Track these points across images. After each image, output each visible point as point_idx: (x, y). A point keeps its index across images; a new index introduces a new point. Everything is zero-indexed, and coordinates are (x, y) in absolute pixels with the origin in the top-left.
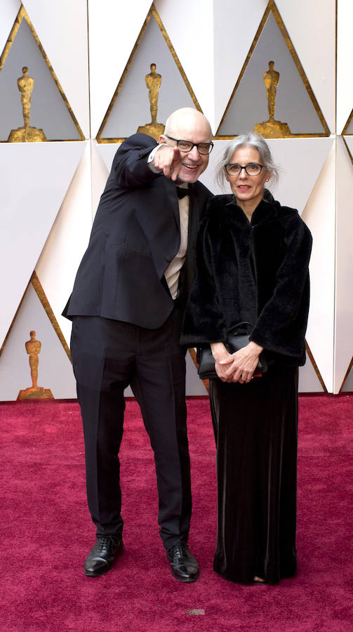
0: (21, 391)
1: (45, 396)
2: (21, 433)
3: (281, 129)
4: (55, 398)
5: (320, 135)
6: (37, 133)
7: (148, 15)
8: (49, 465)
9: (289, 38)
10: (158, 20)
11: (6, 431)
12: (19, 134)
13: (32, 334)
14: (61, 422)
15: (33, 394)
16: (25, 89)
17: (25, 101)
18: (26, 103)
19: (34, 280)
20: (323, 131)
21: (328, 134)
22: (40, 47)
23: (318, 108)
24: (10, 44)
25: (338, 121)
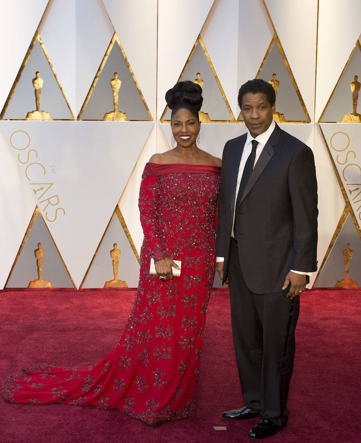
0: (107, 282)
1: (122, 286)
2: (107, 309)
3: (279, 117)
4: (129, 287)
5: (304, 122)
6: (122, 115)
7: (196, 41)
9: (286, 59)
10: (202, 45)
11: (97, 308)
12: (111, 116)
13: (114, 245)
15: (114, 284)
16: (115, 87)
17: (115, 94)
18: (116, 96)
19: (117, 211)
20: (306, 119)
21: (309, 121)
22: (126, 60)
23: (303, 105)
24: (106, 58)
25: (315, 114)
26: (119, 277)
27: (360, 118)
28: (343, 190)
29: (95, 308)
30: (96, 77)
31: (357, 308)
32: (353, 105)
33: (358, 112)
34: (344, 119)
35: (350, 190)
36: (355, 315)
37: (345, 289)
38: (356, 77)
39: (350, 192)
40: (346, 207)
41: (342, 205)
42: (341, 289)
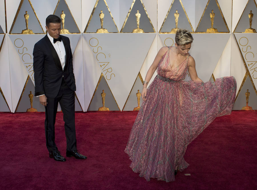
0: (135, 108)
3: (215, 30)
5: (227, 32)
6: (141, 30)
12: (136, 30)
13: (138, 90)
15: (138, 109)
16: (138, 17)
17: (138, 20)
19: (139, 75)
21: (229, 32)
23: (226, 24)
25: (232, 28)
28: (245, 64)
29: (129, 120)
31: (252, 120)
32: (250, 24)
33: (252, 28)
34: (246, 31)
36: (251, 122)
37: (246, 111)
38: (251, 11)
39: (249, 65)
40: (247, 72)
41: (245, 72)
42: (244, 111)
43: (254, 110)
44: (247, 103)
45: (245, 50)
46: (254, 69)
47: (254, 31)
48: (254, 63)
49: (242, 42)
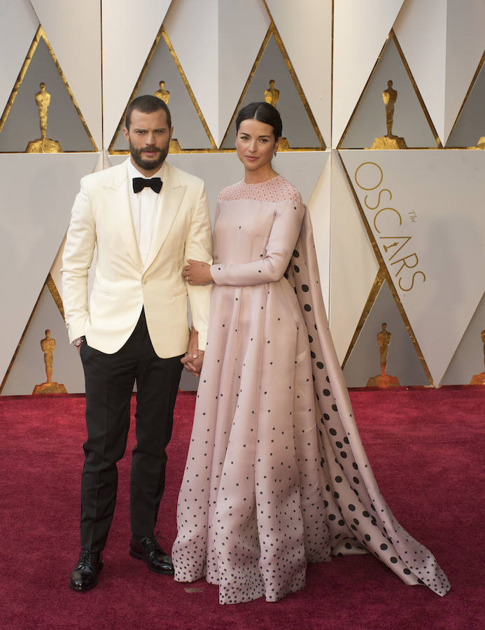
0: (36, 386)
1: (59, 391)
2: (35, 424)
4: (69, 393)
5: (317, 149)
6: (54, 145)
7: (158, 35)
8: (61, 454)
9: (289, 59)
10: (167, 41)
11: (22, 423)
12: (37, 145)
13: (47, 332)
14: (73, 415)
15: (47, 389)
16: (42, 103)
17: (42, 115)
18: (43, 117)
19: (50, 283)
20: (319, 145)
21: (324, 148)
22: (57, 65)
23: (315, 124)
24: (29, 61)
25: (333, 137)
26: (54, 379)
27: (397, 142)
28: (375, 247)
29: (19, 423)
30: (14, 90)
31: (397, 416)
32: (387, 123)
33: (394, 133)
34: (375, 144)
35: (384, 246)
36: (394, 425)
37: (381, 389)
38: (390, 83)
39: (386, 249)
40: (380, 271)
41: (374, 268)
42: (376, 389)
43: (404, 388)
44: (384, 364)
45: (372, 201)
46: (403, 259)
47: (401, 143)
48: (402, 241)
49: (365, 179)
